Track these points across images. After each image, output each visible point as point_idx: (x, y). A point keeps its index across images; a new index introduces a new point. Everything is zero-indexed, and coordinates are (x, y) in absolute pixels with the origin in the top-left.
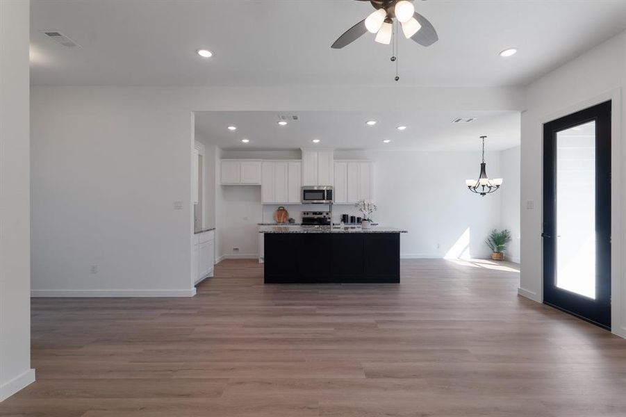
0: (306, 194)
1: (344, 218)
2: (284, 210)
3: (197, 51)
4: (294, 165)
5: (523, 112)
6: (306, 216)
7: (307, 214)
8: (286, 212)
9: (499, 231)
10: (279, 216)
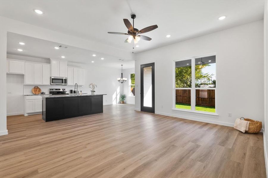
0: (53, 80)
1: (71, 91)
2: (38, 88)
3: (34, 10)
4: (46, 66)
5: (135, 61)
6: (52, 91)
7: (53, 90)
8: (40, 89)
9: (123, 95)
10: (35, 91)
